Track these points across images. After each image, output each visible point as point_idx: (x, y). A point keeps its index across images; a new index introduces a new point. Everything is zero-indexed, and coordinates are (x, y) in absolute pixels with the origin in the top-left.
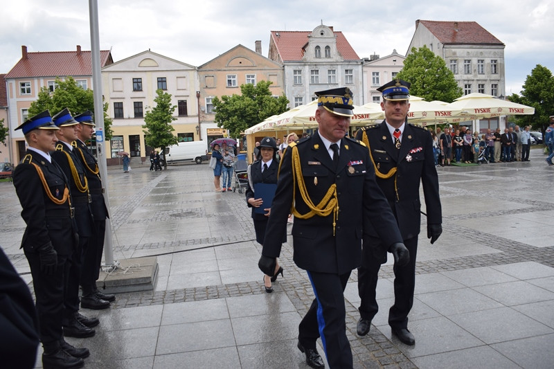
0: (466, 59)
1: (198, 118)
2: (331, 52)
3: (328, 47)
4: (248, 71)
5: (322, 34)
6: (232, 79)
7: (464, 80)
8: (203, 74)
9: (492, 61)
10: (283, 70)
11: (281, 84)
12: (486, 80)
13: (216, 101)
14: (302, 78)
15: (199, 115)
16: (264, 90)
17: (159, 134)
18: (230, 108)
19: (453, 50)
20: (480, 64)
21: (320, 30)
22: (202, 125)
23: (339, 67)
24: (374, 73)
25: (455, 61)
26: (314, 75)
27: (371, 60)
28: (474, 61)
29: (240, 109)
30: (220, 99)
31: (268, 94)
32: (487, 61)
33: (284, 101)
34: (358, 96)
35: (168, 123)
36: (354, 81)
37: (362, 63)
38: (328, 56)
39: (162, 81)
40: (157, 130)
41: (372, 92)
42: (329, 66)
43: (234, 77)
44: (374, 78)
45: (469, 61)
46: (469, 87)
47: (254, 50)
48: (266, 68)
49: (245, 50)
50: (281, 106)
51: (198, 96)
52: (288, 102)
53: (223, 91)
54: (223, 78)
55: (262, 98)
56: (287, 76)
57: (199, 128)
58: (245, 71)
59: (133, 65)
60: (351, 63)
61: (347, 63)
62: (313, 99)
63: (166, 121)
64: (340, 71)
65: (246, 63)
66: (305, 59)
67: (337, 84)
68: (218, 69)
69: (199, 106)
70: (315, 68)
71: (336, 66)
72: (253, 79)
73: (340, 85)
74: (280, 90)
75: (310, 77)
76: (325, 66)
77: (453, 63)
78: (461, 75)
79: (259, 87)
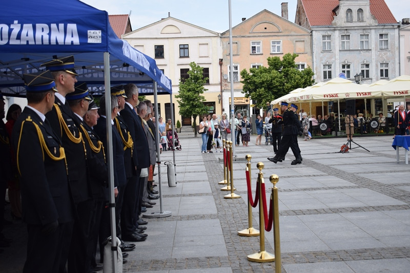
1: (220, 86)
2: (364, 15)
3: (360, 10)
4: (274, 38)
6: (256, 46)
8: (226, 40)
10: (311, 35)
11: (308, 50)
13: (244, 73)
14: (332, 44)
16: (289, 63)
17: (192, 104)
18: (257, 80)
22: (224, 94)
23: (373, 31)
26: (345, 40)
29: (267, 81)
30: (248, 72)
31: (293, 67)
33: (309, 73)
34: (394, 63)
35: (200, 94)
36: (389, 47)
37: (399, 27)
38: (360, 20)
39: (184, 48)
40: (191, 100)
42: (361, 31)
43: (258, 43)
47: (281, 16)
48: (293, 33)
49: (270, 15)
50: (307, 80)
51: (221, 64)
52: (313, 74)
53: (247, 63)
54: (248, 44)
55: (288, 71)
56: (315, 42)
57: (221, 97)
58: (270, 38)
59: (155, 32)
60: (386, 27)
61: (382, 27)
62: (344, 66)
63: (198, 92)
64: (374, 36)
65: (271, 28)
66: (335, 24)
67: (371, 50)
68: (242, 35)
69: (221, 73)
70: (346, 33)
71: (369, 31)
72: (279, 45)
73: (373, 52)
74: (308, 57)
75: (341, 43)
76: (357, 31)
79: (285, 60)
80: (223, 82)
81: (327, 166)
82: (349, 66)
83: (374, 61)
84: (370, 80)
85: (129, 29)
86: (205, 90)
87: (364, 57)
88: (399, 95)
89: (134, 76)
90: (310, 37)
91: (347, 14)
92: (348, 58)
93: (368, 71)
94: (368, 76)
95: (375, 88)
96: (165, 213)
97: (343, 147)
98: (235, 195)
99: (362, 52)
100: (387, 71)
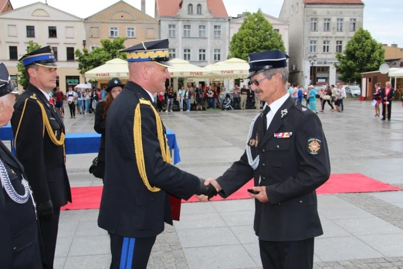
0: (326, 17)
2: (202, 10)
3: (199, 5)
4: (129, 24)
6: (114, 31)
7: (323, 37)
8: (89, 25)
9: (351, 19)
10: (160, 24)
11: (157, 36)
12: (344, 37)
14: (176, 33)
16: (118, 45)
18: (88, 59)
19: (314, 9)
20: (340, 22)
23: (209, 23)
25: (316, 19)
26: (187, 29)
27: (238, 18)
28: (334, 20)
32: (347, 19)
34: (225, 49)
36: (221, 36)
37: (229, 20)
38: (199, 13)
42: (200, 22)
43: (116, 29)
45: (329, 20)
46: (328, 43)
48: (145, 22)
49: (126, 5)
51: (84, 44)
56: (162, 29)
58: (126, 24)
59: (27, 15)
60: (219, 20)
61: (216, 20)
62: (185, 51)
64: (209, 27)
66: (179, 15)
67: (207, 38)
68: (102, 21)
70: (187, 24)
71: (206, 22)
72: (133, 31)
73: (209, 40)
75: (183, 31)
76: (197, 22)
77: (314, 22)
78: (321, 33)
79: (114, 42)
82: (189, 51)
83: (209, 45)
84: (206, 63)
87: (200, 44)
90: (158, 25)
91: (198, 8)
92: (189, 43)
93: (204, 55)
94: (204, 59)
99: (200, 39)
100: (219, 55)
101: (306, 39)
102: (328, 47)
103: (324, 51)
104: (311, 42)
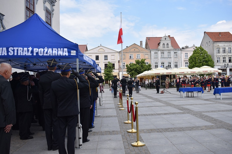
0: (223, 47)
1: (118, 70)
3: (168, 44)
4: (138, 53)
5: (165, 39)
6: (131, 56)
7: (223, 56)
8: (121, 54)
10: (151, 52)
11: (150, 58)
12: (231, 56)
13: (127, 66)
14: (158, 56)
15: (119, 69)
16: (143, 62)
18: (132, 68)
19: (218, 44)
20: (230, 49)
21: (165, 37)
22: (120, 73)
23: (172, 51)
24: (185, 53)
25: (219, 48)
26: (162, 54)
27: (185, 48)
28: (227, 48)
29: (135, 68)
30: (128, 65)
33: (150, 66)
34: (179, 62)
36: (178, 57)
37: (181, 50)
38: (168, 47)
39: (106, 57)
40: (108, 75)
41: (185, 61)
42: (168, 51)
43: (132, 55)
44: (186, 55)
45: (225, 48)
46: (225, 58)
47: (140, 45)
48: (144, 52)
49: (136, 45)
50: (149, 68)
51: (119, 62)
52: (151, 66)
53: (128, 62)
54: (128, 55)
55: (142, 65)
56: (152, 55)
57: (119, 74)
58: (136, 53)
59: (96, 51)
61: (175, 50)
62: (162, 63)
63: (111, 72)
64: (172, 53)
65: (136, 50)
66: (159, 49)
68: (126, 52)
69: (119, 66)
70: (162, 52)
72: (139, 56)
73: (172, 58)
74: (149, 60)
76: (166, 51)
77: (218, 49)
78: (221, 54)
79: (141, 61)
80: (120, 68)
81: (156, 98)
82: (164, 63)
83: (173, 61)
85: (87, 50)
86: (113, 71)
87: (169, 60)
88: (181, 73)
89: (87, 66)
92: (164, 60)
93: (170, 65)
94: (170, 67)
95: (173, 71)
96: (98, 115)
97: (161, 92)
98: (123, 109)
99: (168, 58)
100: (177, 65)
101: (215, 57)
102: (225, 60)
103: (224, 62)
104: (218, 58)
